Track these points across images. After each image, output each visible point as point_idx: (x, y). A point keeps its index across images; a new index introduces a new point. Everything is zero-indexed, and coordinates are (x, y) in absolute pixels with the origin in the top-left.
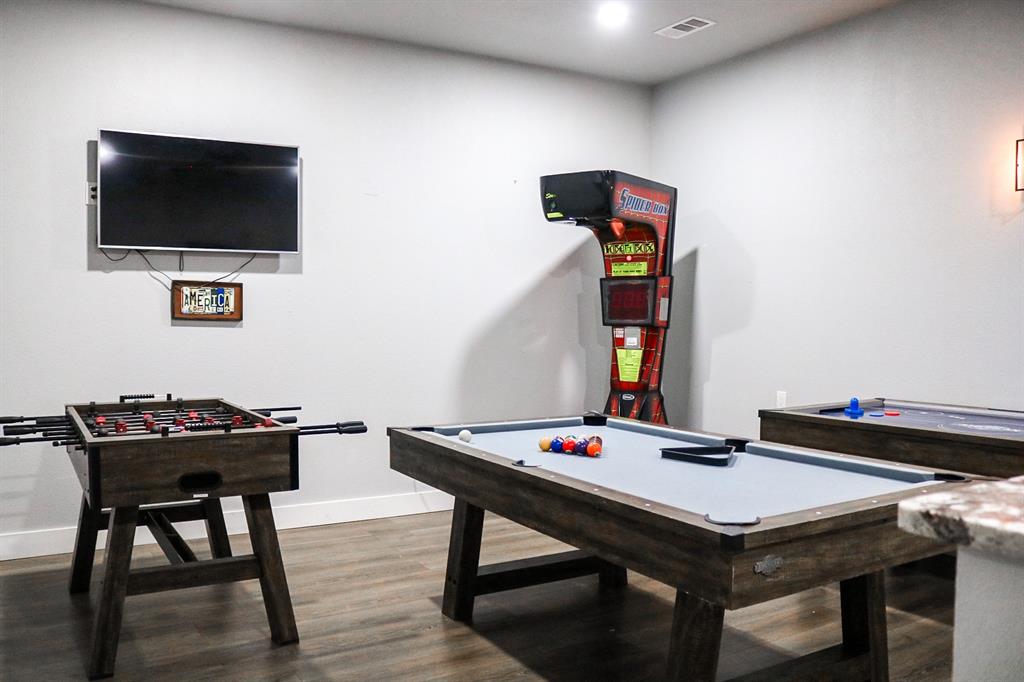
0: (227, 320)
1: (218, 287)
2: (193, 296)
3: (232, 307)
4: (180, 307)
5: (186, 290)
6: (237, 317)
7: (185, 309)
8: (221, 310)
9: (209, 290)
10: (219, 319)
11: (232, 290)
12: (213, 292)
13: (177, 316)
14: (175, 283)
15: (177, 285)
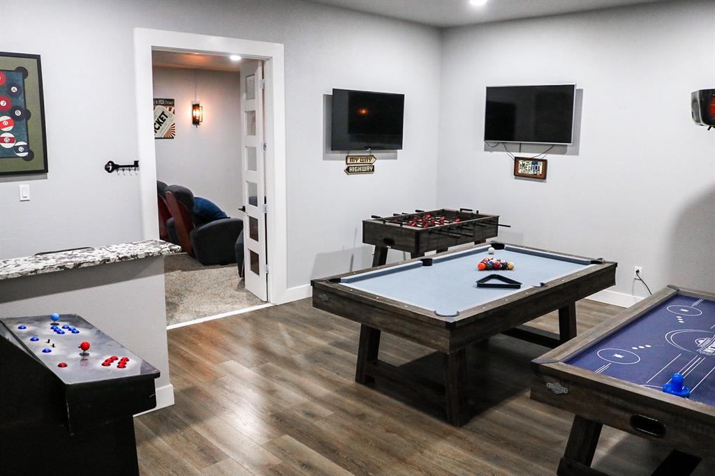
0: (538, 178)
1: (535, 161)
2: (523, 165)
3: (541, 172)
4: (518, 170)
5: (521, 162)
6: (543, 177)
7: (520, 171)
8: (535, 173)
9: (531, 162)
10: (534, 177)
11: (541, 163)
12: (533, 164)
13: (517, 175)
14: (516, 158)
15: (517, 159)
